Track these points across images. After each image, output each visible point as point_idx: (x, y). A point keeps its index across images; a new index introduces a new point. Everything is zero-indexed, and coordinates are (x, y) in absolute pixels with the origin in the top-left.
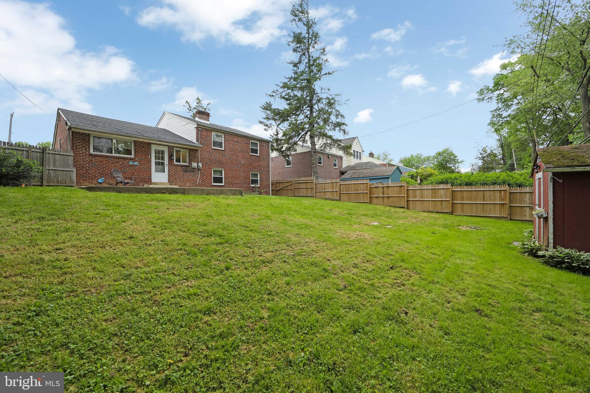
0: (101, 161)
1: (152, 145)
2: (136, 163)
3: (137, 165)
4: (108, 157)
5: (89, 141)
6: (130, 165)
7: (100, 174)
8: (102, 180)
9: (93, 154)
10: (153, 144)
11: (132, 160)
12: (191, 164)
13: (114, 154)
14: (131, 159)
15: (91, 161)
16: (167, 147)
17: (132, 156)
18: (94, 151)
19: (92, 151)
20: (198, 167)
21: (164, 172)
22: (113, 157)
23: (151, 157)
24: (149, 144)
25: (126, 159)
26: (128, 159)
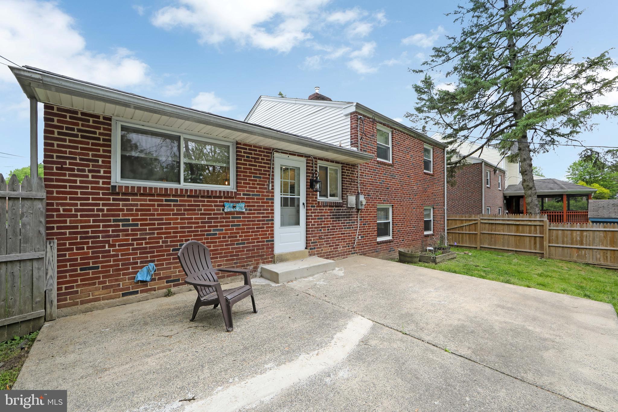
0: (145, 210)
1: (276, 154)
2: (241, 207)
3: (243, 213)
4: (166, 193)
5: (107, 143)
6: (227, 213)
7: (144, 251)
8: (149, 271)
9: (120, 187)
10: (278, 150)
11: (231, 198)
12: (347, 199)
13: (184, 185)
14: (227, 196)
15: (113, 211)
16: (304, 159)
17: (230, 187)
18: (123, 177)
19: (116, 178)
20: (357, 204)
21: (298, 223)
22: (182, 193)
23: (273, 186)
24: (270, 151)
25: (215, 197)
26: (220, 197)
